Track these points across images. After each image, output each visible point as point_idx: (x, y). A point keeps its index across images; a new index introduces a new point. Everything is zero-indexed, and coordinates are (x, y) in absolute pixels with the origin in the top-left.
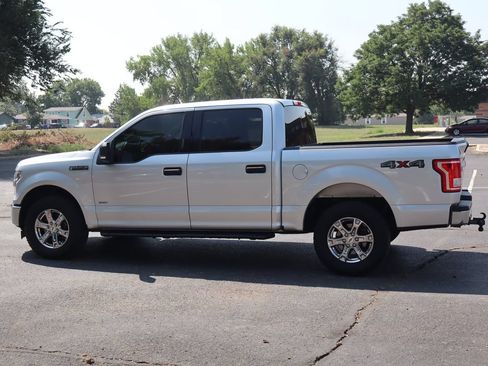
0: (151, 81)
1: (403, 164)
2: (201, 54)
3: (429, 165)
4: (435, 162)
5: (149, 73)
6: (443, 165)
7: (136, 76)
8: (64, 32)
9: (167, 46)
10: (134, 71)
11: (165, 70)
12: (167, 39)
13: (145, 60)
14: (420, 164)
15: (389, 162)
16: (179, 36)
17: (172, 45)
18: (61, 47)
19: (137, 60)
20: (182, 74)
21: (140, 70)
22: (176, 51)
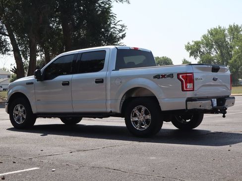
0: (201, 57)
1: (163, 76)
2: (233, 38)
3: (175, 77)
4: (178, 75)
5: (200, 52)
6: (182, 76)
7: (191, 54)
8: (123, 26)
9: (211, 34)
10: (190, 51)
11: (210, 49)
12: (211, 30)
13: (197, 43)
14: (171, 76)
15: (157, 76)
16: (220, 28)
17: (214, 33)
18: (121, 35)
19: (192, 44)
20: (221, 52)
21: (194, 50)
22: (217, 37)
